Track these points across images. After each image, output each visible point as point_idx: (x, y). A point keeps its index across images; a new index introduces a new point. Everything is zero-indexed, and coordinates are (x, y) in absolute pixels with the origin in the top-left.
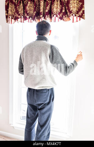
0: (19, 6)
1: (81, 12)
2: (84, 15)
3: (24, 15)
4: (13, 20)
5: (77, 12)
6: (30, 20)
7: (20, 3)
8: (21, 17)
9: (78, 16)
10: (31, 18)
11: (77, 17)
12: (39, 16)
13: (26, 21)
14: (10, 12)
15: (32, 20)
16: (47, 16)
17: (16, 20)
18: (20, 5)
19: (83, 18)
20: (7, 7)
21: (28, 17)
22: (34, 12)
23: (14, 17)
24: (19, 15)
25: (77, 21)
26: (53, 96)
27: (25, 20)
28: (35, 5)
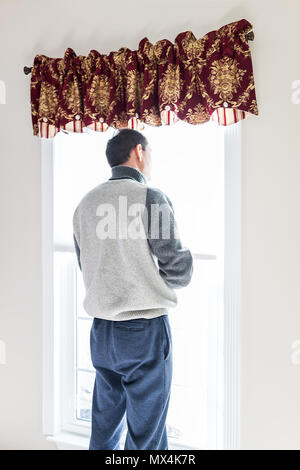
0: (67, 88)
1: (247, 95)
2: (253, 102)
3: (84, 112)
4: (52, 128)
5: (235, 97)
6: (99, 124)
7: (72, 80)
8: (74, 118)
9: (238, 108)
10: (101, 120)
11: (235, 111)
12: (123, 113)
13: (89, 130)
14: (43, 107)
15: (105, 125)
16: (146, 111)
17: (61, 128)
18: (71, 86)
19: (252, 111)
20: (35, 95)
21: (93, 116)
22: (110, 101)
23: (54, 119)
24: (69, 112)
25: (236, 122)
26: (165, 342)
27: (86, 125)
28: (113, 83)
